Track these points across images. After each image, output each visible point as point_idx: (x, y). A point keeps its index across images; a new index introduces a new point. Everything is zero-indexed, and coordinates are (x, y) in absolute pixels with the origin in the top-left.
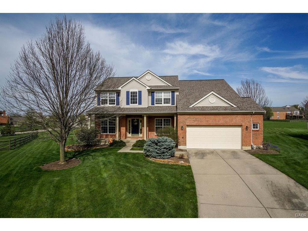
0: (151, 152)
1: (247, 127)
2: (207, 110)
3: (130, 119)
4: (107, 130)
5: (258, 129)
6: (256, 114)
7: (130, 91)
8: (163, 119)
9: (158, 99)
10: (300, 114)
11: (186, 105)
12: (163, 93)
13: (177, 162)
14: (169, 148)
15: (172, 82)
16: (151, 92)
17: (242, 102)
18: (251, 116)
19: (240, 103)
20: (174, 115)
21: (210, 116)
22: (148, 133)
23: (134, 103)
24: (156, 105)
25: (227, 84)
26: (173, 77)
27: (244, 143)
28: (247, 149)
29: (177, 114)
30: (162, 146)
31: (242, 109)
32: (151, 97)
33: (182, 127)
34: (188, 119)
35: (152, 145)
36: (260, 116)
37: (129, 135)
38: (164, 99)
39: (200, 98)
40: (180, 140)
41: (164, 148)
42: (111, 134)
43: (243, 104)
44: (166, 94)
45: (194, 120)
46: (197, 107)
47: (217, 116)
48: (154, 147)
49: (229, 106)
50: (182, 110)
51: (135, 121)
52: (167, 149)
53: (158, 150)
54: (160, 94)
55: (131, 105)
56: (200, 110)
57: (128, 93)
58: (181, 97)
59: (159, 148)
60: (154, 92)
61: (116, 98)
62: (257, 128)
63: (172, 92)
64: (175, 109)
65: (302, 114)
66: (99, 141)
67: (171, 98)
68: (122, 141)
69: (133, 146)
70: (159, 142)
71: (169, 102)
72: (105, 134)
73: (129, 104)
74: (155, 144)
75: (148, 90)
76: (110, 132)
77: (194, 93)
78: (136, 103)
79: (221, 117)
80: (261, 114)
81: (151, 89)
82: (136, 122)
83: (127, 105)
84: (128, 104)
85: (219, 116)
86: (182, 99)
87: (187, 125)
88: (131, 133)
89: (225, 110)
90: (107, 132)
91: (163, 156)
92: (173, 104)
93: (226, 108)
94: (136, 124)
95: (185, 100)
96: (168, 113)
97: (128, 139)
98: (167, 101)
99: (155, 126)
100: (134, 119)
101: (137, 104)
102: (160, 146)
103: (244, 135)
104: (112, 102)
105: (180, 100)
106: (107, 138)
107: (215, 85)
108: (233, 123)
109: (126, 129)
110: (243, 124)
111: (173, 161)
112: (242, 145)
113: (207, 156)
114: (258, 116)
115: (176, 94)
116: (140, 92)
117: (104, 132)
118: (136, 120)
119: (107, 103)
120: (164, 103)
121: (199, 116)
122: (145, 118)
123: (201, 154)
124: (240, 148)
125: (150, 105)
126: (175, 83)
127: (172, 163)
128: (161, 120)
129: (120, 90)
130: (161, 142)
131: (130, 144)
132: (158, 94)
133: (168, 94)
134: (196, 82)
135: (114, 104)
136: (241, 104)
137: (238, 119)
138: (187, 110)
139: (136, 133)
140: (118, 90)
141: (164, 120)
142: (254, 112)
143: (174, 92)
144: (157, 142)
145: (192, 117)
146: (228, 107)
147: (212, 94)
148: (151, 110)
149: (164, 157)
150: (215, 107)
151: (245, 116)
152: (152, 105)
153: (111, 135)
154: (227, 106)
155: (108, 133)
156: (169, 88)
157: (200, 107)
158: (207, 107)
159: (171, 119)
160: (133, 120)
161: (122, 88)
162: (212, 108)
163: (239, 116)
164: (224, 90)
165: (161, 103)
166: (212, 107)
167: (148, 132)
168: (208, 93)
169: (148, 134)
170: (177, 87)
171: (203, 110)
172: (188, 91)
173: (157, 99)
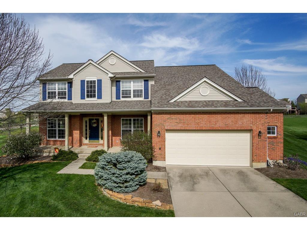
0: (106, 180)
1: (260, 132)
2: (198, 107)
3: (87, 119)
4: (55, 134)
5: (276, 135)
6: (275, 112)
7: (86, 80)
8: (132, 119)
9: (126, 90)
10: (293, 109)
11: (165, 99)
12: (132, 82)
13: (149, 203)
14: (135, 172)
15: (145, 67)
16: (116, 81)
17: (249, 94)
18: (266, 115)
19: (246, 96)
20: (147, 113)
21: (202, 115)
22: (110, 139)
23: (91, 97)
24: (122, 99)
25: (220, 70)
26: (147, 62)
27: (255, 158)
28: (260, 167)
29: (151, 113)
30: (123, 170)
31: (252, 105)
32: (115, 88)
33: (159, 132)
34: (168, 120)
35: (107, 167)
36: (280, 114)
37: (86, 141)
38: (134, 91)
39: (185, 89)
40: (155, 153)
41: (127, 174)
42: (60, 139)
43: (251, 97)
44: (136, 84)
45: (177, 121)
46: (182, 102)
47: (212, 115)
48: (111, 172)
49: (230, 99)
50: (158, 107)
51: (93, 121)
52: (132, 174)
53: (117, 177)
54: (128, 84)
55: (87, 99)
56: (186, 107)
57: (83, 82)
58: (158, 87)
59: (118, 173)
60: (119, 81)
61: (67, 91)
62: (273, 133)
63: (145, 81)
64: (149, 104)
65: (295, 109)
66: (41, 151)
67: (143, 89)
68: (72, 152)
69: (86, 160)
70: (120, 163)
71: (141, 95)
72: (52, 139)
73: (84, 99)
74: (111, 166)
75: (111, 78)
76: (59, 137)
77: (176, 81)
78: (94, 96)
79: (219, 117)
80: (280, 113)
81: (114, 76)
82: (95, 123)
83: (81, 99)
84: (83, 97)
85: (216, 115)
86: (159, 90)
87: (166, 130)
88: (88, 139)
89: (225, 106)
90: (55, 137)
91: (126, 187)
92: (146, 97)
93: (226, 104)
94: (95, 125)
95: (163, 92)
96: (138, 111)
97: (83, 147)
98: (137, 93)
99: (122, 129)
100: (93, 119)
101: (96, 99)
102: (120, 169)
103: (255, 144)
104: (62, 95)
105: (157, 91)
106: (56, 145)
107: (205, 71)
108: (238, 126)
109: (81, 133)
110: (254, 128)
111: (142, 200)
112: (252, 161)
113: (199, 182)
114: (276, 114)
115: (151, 83)
116: (100, 81)
117: (52, 137)
118: (95, 121)
119: (55, 97)
120: (134, 96)
121: (184, 116)
122: (106, 118)
123: (189, 178)
124: (248, 165)
125: (114, 99)
126: (150, 68)
127: (140, 205)
128: (130, 120)
129: (72, 79)
130: (122, 161)
131: (84, 156)
132: (125, 84)
133: (140, 84)
134: (178, 69)
135: (65, 98)
136: (249, 97)
137: (246, 120)
138: (166, 107)
139: (95, 138)
140: (69, 79)
141: (134, 120)
142: (272, 109)
143: (147, 81)
144: (115, 162)
145: (174, 116)
146: (230, 101)
147: (205, 81)
148: (114, 107)
149: (126, 190)
150: (209, 101)
151: (257, 115)
152: (116, 99)
153: (60, 141)
154: (227, 101)
155: (57, 139)
156: (140, 76)
157: (186, 102)
158: (197, 101)
159: (144, 119)
160: (90, 120)
161: (74, 75)
162: (205, 103)
163: (246, 116)
164: (219, 78)
165: (130, 97)
166: (205, 101)
167: (110, 137)
168: (195, 81)
169: (112, 140)
170: (153, 73)
171: (191, 107)
172: (167, 80)
173: (124, 90)
